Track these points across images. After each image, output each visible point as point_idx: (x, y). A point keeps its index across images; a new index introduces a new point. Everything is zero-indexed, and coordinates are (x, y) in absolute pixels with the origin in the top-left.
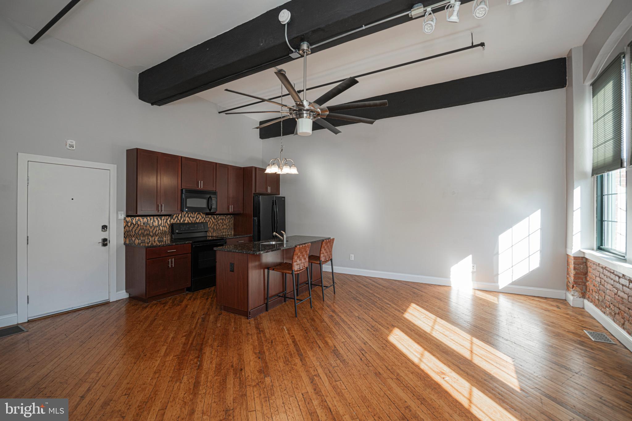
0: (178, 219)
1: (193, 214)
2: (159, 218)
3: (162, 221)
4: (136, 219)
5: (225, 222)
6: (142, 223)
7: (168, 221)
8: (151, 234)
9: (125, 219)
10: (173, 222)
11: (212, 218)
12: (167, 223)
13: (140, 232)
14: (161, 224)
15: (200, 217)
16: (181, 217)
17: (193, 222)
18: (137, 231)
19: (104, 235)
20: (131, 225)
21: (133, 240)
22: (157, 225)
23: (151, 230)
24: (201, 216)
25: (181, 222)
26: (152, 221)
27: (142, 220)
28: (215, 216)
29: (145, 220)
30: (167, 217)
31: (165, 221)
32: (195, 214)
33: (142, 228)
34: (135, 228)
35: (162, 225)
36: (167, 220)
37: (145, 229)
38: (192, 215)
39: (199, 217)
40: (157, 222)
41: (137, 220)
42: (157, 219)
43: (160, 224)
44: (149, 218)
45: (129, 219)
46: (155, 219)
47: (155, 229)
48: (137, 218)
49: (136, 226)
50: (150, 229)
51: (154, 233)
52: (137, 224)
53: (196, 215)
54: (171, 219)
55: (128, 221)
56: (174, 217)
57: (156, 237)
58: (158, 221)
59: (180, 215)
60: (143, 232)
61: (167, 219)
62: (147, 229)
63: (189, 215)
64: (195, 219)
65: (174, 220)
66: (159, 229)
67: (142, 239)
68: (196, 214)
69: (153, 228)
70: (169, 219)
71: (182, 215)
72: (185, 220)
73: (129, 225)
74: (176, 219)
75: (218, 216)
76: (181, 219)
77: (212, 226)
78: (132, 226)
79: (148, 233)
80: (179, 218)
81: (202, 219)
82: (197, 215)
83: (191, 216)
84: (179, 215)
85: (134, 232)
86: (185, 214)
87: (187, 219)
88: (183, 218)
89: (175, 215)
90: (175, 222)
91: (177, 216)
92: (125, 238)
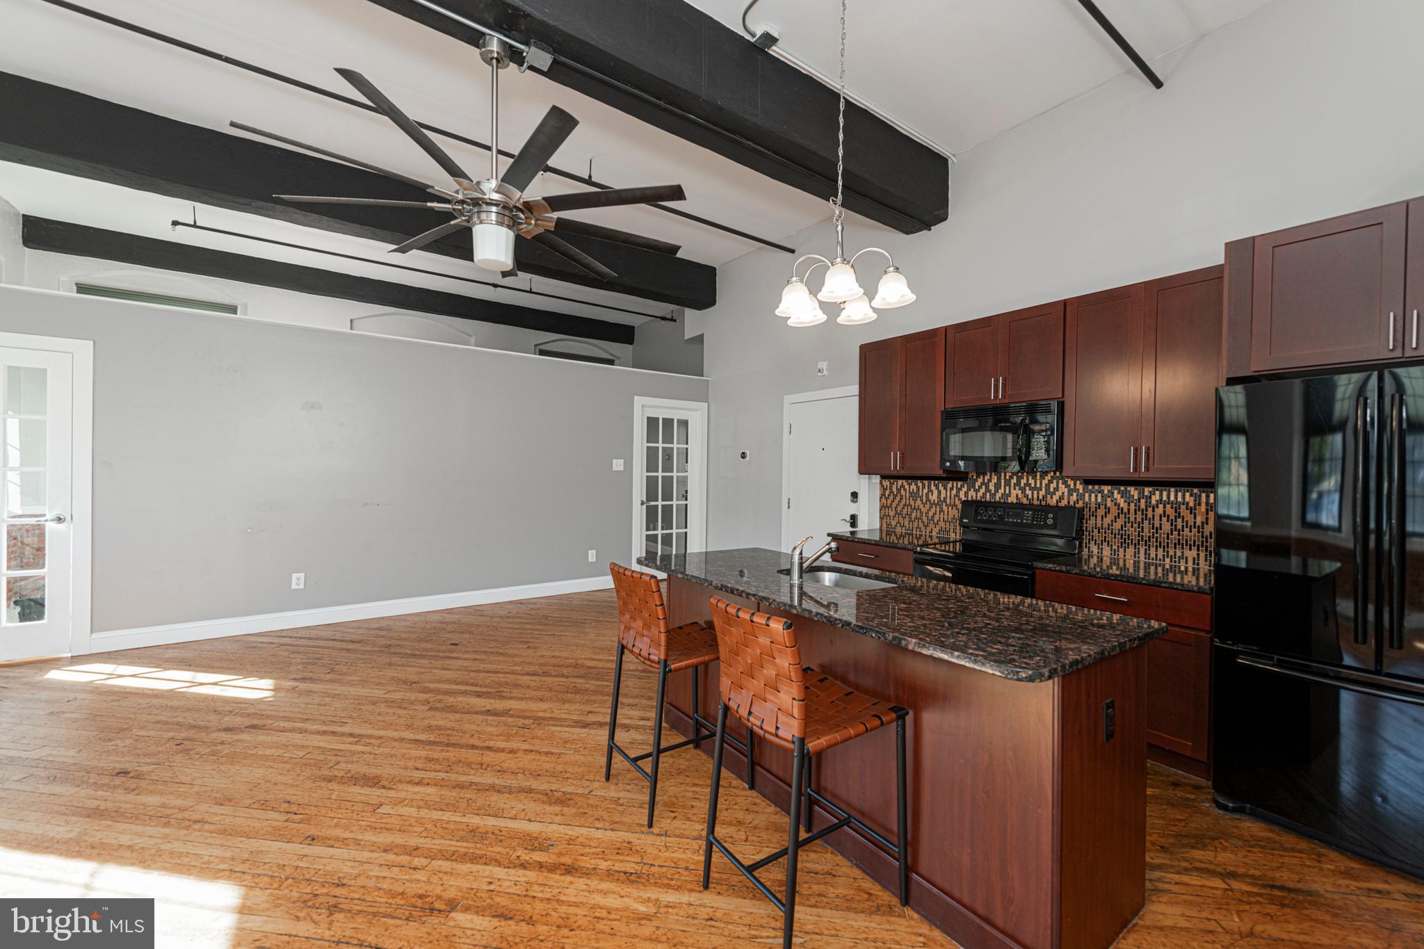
0: (988, 490)
1: (1034, 478)
2: (940, 485)
3: (948, 492)
4: (897, 483)
5: (1190, 518)
6: (908, 493)
7: (962, 494)
8: (925, 519)
9: (881, 483)
10: (974, 498)
11: (1116, 495)
12: (960, 499)
13: (905, 511)
14: (945, 498)
15: (1062, 488)
16: (997, 487)
17: (1036, 502)
18: (899, 509)
19: (852, 509)
20: (889, 495)
21: (894, 526)
22: (936, 502)
23: (924, 510)
24: (1067, 486)
25: (997, 499)
26: (926, 491)
27: (907, 487)
28: (1132, 489)
29: (913, 487)
30: (960, 484)
31: (954, 492)
32: (1042, 478)
33: (908, 503)
34: (896, 501)
35: (948, 502)
36: (959, 490)
37: (913, 507)
38: (1031, 481)
39: (1057, 489)
40: (935, 492)
41: (899, 487)
42: (937, 489)
43: (942, 499)
44: (920, 484)
45: (886, 483)
46: (933, 488)
47: (933, 510)
48: (900, 482)
49: (898, 498)
50: (921, 507)
51: (930, 518)
52: (899, 495)
53: (1045, 482)
54: (969, 490)
55: (885, 486)
56: (978, 484)
57: (934, 529)
58: (939, 492)
59: (995, 480)
60: (909, 513)
61: (961, 489)
62: (917, 507)
63: (1023, 482)
64: (1042, 493)
65: (977, 491)
66: (942, 511)
67: (907, 528)
68: (1048, 477)
69: (928, 506)
70: (965, 489)
71: (999, 479)
72: (1009, 495)
73: (887, 495)
74: (983, 490)
75: (1147, 491)
76: (996, 491)
77: (1117, 525)
78: (891, 498)
79: (918, 516)
80: (992, 487)
81: (1070, 494)
82: (1050, 482)
83: (1027, 484)
84: (990, 480)
85: (893, 509)
86: (1008, 478)
87: (1014, 493)
88: (1002, 488)
89: (980, 480)
90: (979, 498)
91: (986, 481)
92: (881, 518)
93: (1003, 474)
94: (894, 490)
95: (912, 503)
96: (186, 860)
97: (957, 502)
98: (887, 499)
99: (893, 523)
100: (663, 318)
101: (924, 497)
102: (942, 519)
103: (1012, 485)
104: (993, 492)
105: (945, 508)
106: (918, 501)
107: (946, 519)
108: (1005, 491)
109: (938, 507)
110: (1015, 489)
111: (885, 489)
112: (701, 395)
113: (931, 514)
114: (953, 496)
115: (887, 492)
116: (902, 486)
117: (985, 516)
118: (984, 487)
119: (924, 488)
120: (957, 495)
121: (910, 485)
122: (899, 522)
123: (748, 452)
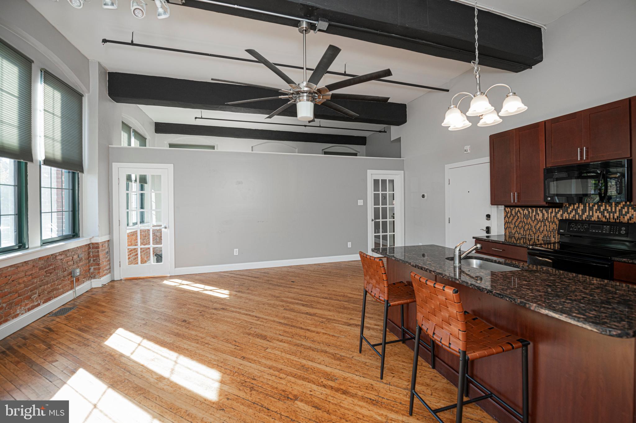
0: (577, 213)
1: (611, 206)
2: (544, 210)
3: (550, 214)
4: (515, 210)
6: (522, 215)
7: (559, 216)
8: (534, 230)
9: (505, 209)
10: (567, 218)
12: (557, 218)
13: (520, 225)
14: (547, 218)
16: (584, 211)
17: (612, 220)
18: (517, 224)
19: (487, 223)
20: (510, 216)
21: (513, 233)
22: (541, 220)
23: (533, 225)
25: (584, 218)
26: (534, 213)
27: (522, 212)
29: (526, 212)
30: (557, 210)
31: (553, 214)
32: (616, 206)
33: (522, 221)
34: (515, 220)
35: (550, 220)
37: (526, 223)
38: (609, 208)
39: (627, 213)
40: (541, 215)
41: (516, 212)
42: (542, 212)
43: (545, 218)
44: (530, 210)
45: (508, 209)
46: (539, 212)
47: (539, 225)
48: (517, 209)
49: (516, 218)
50: (531, 223)
51: (537, 229)
52: (516, 216)
53: (618, 208)
54: (564, 213)
55: (507, 211)
56: (570, 210)
57: (540, 235)
58: (543, 215)
60: (523, 226)
61: (558, 213)
62: (528, 223)
63: (602, 208)
64: (617, 215)
65: (569, 214)
66: (545, 225)
67: (522, 234)
68: (621, 205)
69: (535, 222)
70: (561, 212)
71: (585, 207)
72: (593, 216)
73: (509, 216)
74: (574, 213)
76: (583, 213)
78: (512, 217)
79: (530, 228)
80: (580, 212)
82: (623, 208)
83: (606, 210)
84: (578, 207)
85: (513, 224)
86: (591, 206)
87: (596, 215)
88: (587, 212)
89: (571, 207)
90: (571, 218)
91: (575, 208)
92: (505, 229)
93: (587, 204)
94: (513, 212)
95: (525, 220)
96: (204, 358)
97: (556, 220)
98: (509, 218)
99: (513, 232)
100: (380, 132)
101: (533, 217)
102: (545, 230)
103: (594, 210)
104: (581, 214)
105: (547, 223)
106: (529, 220)
107: (548, 230)
108: (589, 214)
109: (543, 223)
110: (596, 212)
111: (507, 213)
112: (400, 167)
113: (538, 227)
114: (552, 217)
115: (509, 215)
116: (519, 211)
117: (576, 228)
118: (574, 211)
119: (533, 212)
120: (556, 216)
121: (523, 210)
122: (517, 231)
123: (426, 195)
